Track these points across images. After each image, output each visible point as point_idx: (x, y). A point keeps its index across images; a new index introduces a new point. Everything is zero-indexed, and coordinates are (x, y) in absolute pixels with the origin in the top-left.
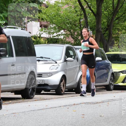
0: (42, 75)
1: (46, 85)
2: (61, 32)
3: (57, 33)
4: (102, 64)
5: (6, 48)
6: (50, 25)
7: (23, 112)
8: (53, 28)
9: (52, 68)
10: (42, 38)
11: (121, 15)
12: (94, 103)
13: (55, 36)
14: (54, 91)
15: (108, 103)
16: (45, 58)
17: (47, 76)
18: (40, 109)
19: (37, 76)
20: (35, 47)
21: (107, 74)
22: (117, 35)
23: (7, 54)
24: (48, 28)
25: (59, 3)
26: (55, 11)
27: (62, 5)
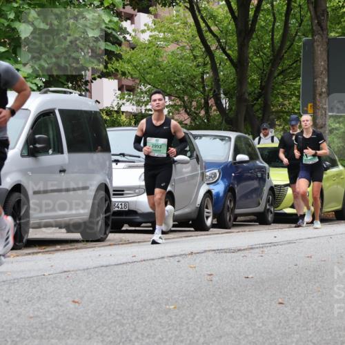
0: (123, 191)
1: (133, 212)
4: (248, 169)
5: (48, 135)
6: (141, 86)
7: (84, 270)
8: (146, 93)
10: (123, 114)
11: (290, 65)
12: (232, 251)
13: (150, 110)
14: (150, 224)
16: (130, 156)
17: (135, 193)
18: (119, 262)
19: (114, 194)
20: (109, 133)
21: (258, 191)
22: (282, 108)
23: (50, 148)
24: (136, 92)
25: (159, 38)
26: (150, 56)
27: (164, 43)
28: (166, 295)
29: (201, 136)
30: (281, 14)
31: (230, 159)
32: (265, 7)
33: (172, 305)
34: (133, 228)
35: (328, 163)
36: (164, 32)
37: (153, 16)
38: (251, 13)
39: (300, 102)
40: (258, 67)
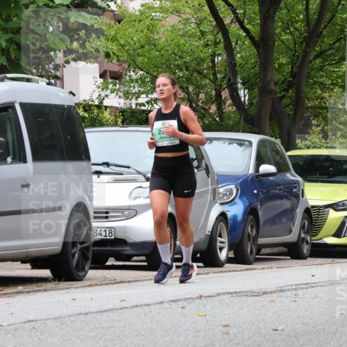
0: (107, 213)
1: (121, 242)
3: (149, 96)
4: (276, 184)
5: (5, 137)
6: (130, 72)
7: (55, 318)
8: (137, 82)
9: (137, 195)
10: (106, 110)
11: (330, 45)
12: (255, 294)
13: (143, 105)
14: (144, 258)
15: (296, 295)
16: (117, 166)
17: (124, 216)
18: (103, 309)
19: (95, 218)
20: (87, 135)
21: (290, 213)
22: (320, 102)
23: (9, 155)
24: (123, 80)
25: (153, 8)
26: (142, 31)
27: (161, 15)
29: (211, 140)
31: (251, 171)
34: (121, 263)
40: (288, 47)
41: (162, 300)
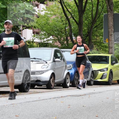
0: (35, 72)
1: (38, 81)
2: (50, 38)
3: (47, 39)
6: (41, 32)
7: (20, 103)
8: (43, 35)
9: (43, 67)
10: (35, 43)
11: (99, 24)
12: (78, 96)
13: (45, 41)
14: (45, 86)
15: (89, 96)
17: (40, 73)
18: (34, 100)
19: (31, 74)
20: (29, 50)
21: (88, 72)
22: (96, 40)
24: (39, 34)
25: (48, 14)
27: (50, 16)
28: (52, 113)
29: (64, 51)
30: (95, 4)
32: (89, 2)
33: (54, 117)
34: (39, 87)
35: (114, 62)
36: (50, 11)
37: (46, 5)
38: (84, 4)
39: (103, 38)
40: (87, 25)
41: (51, 98)
